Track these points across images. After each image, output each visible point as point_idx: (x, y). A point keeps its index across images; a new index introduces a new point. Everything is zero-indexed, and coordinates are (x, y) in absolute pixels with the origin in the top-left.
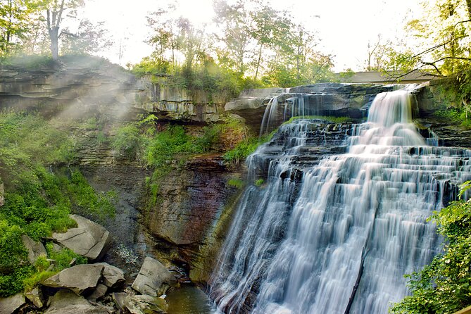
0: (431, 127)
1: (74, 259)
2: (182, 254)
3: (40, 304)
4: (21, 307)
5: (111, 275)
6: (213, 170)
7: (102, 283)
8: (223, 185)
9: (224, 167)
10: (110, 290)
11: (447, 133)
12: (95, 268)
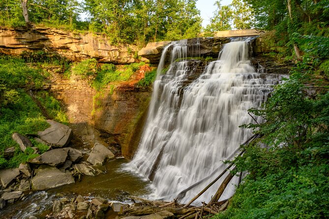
0: (260, 63)
1: (50, 147)
2: (116, 140)
3: (29, 175)
4: (17, 176)
5: (74, 154)
6: (132, 91)
7: (68, 160)
8: (138, 99)
9: (139, 88)
10: (74, 163)
11: (269, 66)
12: (64, 151)
